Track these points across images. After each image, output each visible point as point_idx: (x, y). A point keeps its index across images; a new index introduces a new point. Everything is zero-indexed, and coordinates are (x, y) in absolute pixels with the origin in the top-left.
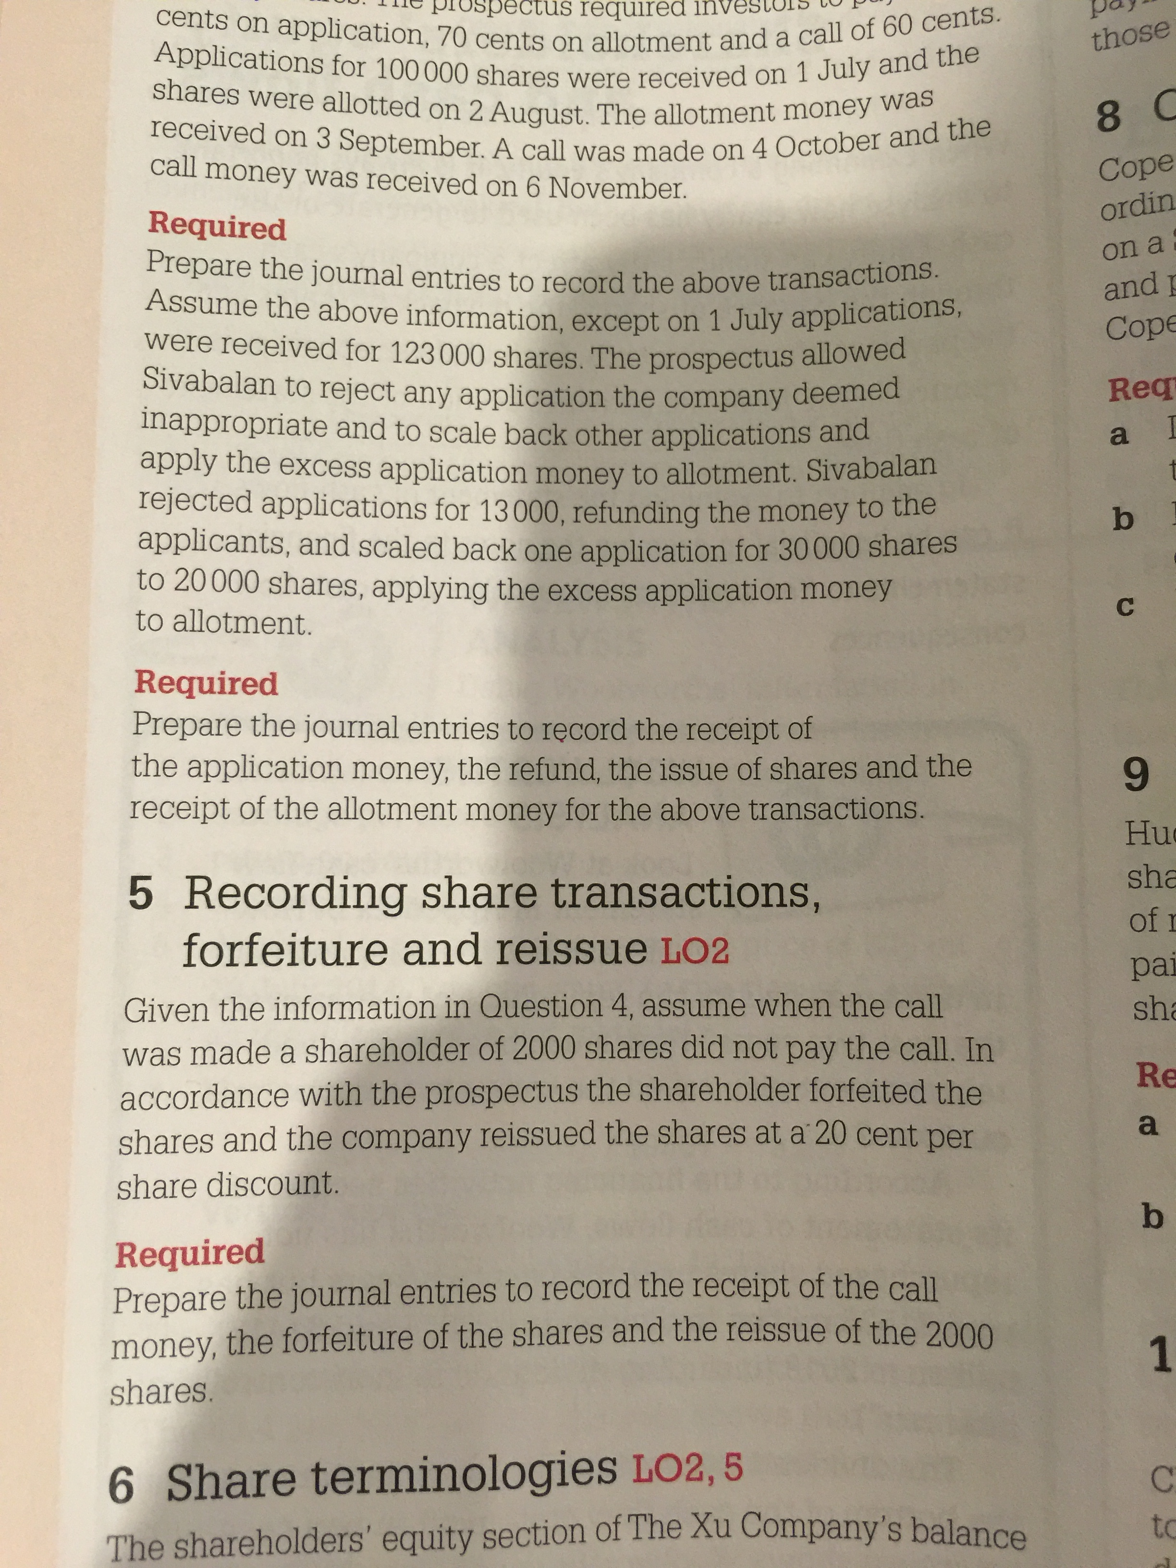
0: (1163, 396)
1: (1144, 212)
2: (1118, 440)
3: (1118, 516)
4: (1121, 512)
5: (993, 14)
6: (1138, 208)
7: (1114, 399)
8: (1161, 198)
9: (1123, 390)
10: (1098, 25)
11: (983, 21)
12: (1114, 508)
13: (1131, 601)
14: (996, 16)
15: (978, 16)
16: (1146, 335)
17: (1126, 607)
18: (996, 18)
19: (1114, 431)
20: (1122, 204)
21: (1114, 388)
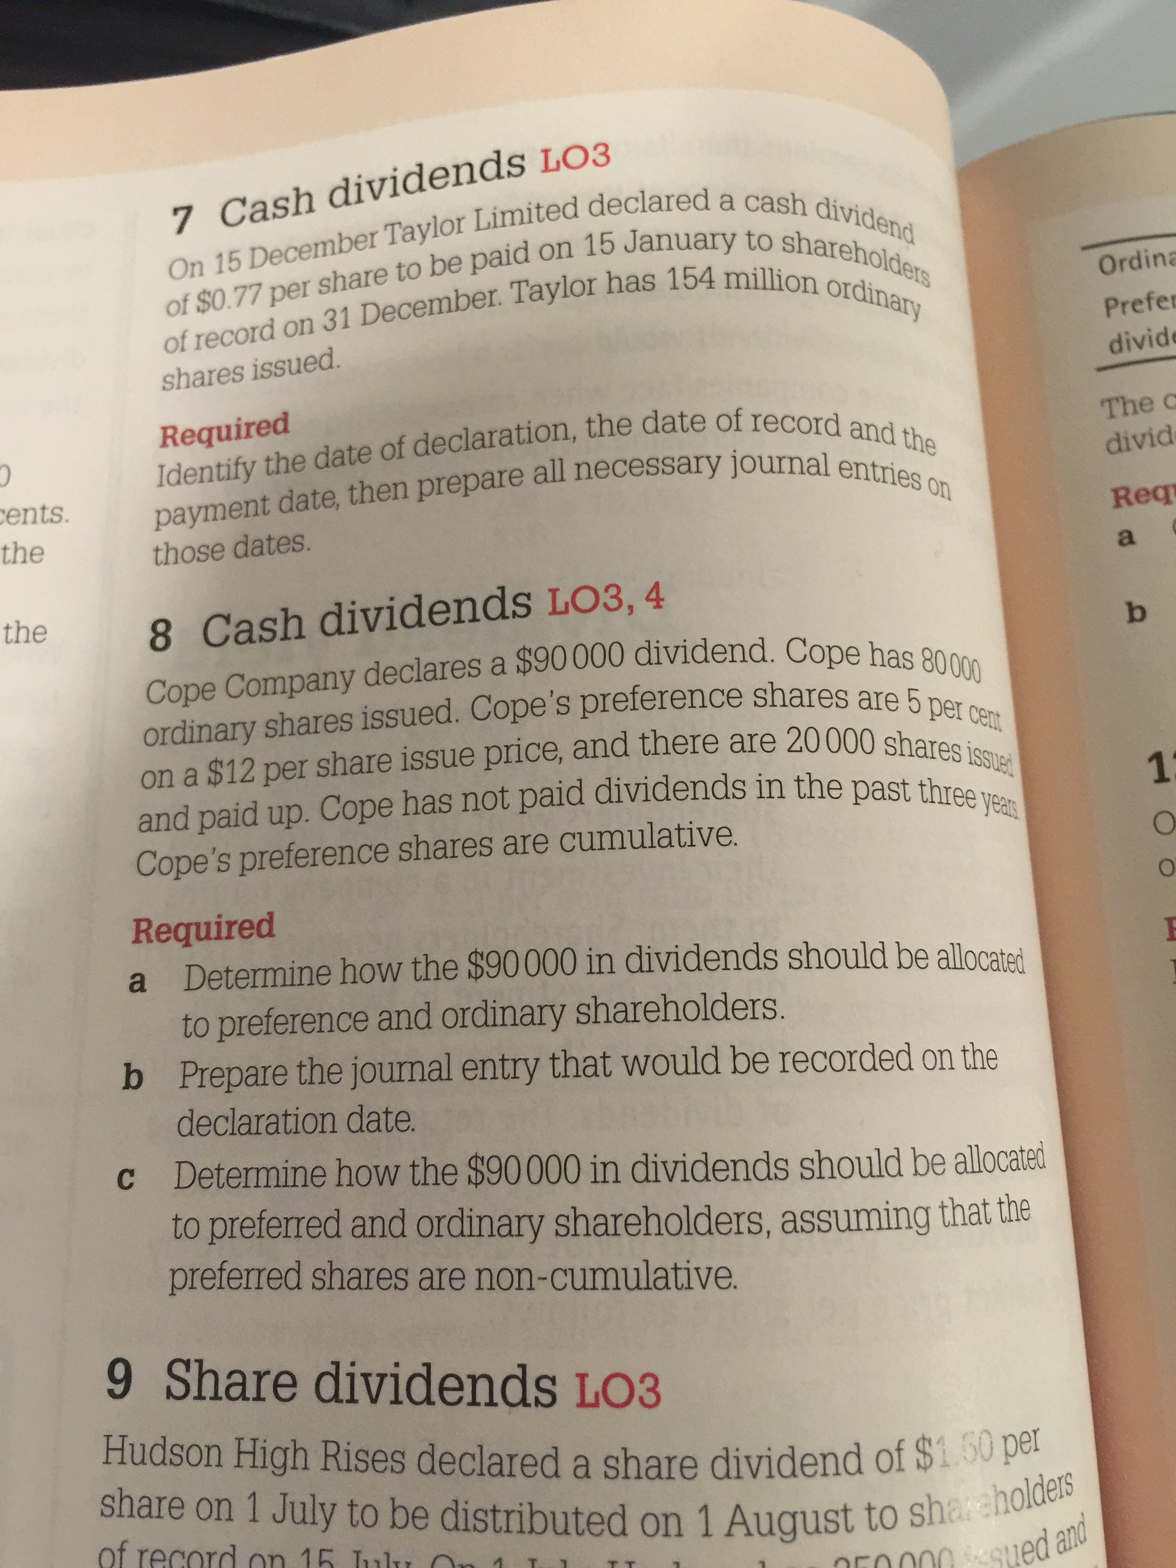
0: (184, 942)
1: (184, 741)
2: (137, 987)
3: (129, 1074)
4: (132, 1069)
5: (63, 514)
6: (178, 735)
7: (137, 941)
8: (201, 727)
9: (146, 931)
10: (159, 539)
11: (52, 521)
12: (125, 1064)
13: (132, 1173)
14: (65, 516)
15: (48, 515)
16: (173, 874)
17: (127, 1179)
18: (65, 517)
19: (133, 977)
20: (164, 730)
21: (138, 927)
